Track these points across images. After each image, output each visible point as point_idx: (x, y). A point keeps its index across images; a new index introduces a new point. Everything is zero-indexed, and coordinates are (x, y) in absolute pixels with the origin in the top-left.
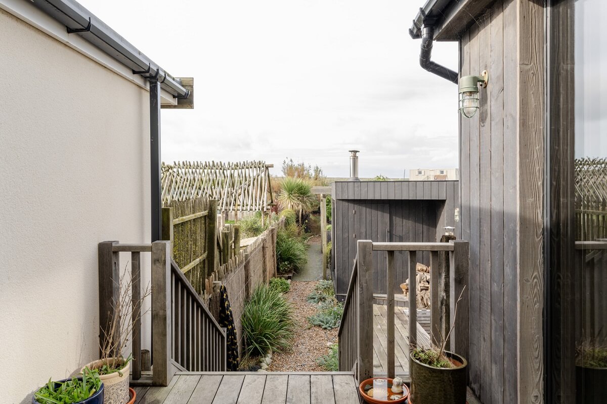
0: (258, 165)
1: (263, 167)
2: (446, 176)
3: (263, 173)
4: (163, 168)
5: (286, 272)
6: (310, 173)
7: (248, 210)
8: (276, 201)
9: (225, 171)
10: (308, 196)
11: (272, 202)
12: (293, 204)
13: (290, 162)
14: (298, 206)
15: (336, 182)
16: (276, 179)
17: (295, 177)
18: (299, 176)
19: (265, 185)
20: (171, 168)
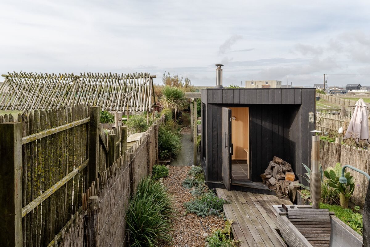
0: (145, 76)
1: (148, 77)
2: (269, 86)
3: (149, 82)
4: (72, 78)
5: (165, 158)
6: (182, 83)
7: (137, 111)
8: (158, 102)
9: (119, 80)
10: (181, 99)
11: (155, 104)
12: (170, 105)
13: (168, 75)
14: (174, 106)
15: (207, 89)
16: (158, 87)
17: (172, 85)
18: (174, 85)
19: (150, 91)
20: (78, 78)
